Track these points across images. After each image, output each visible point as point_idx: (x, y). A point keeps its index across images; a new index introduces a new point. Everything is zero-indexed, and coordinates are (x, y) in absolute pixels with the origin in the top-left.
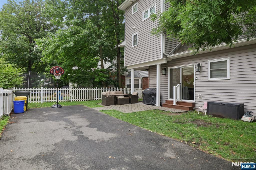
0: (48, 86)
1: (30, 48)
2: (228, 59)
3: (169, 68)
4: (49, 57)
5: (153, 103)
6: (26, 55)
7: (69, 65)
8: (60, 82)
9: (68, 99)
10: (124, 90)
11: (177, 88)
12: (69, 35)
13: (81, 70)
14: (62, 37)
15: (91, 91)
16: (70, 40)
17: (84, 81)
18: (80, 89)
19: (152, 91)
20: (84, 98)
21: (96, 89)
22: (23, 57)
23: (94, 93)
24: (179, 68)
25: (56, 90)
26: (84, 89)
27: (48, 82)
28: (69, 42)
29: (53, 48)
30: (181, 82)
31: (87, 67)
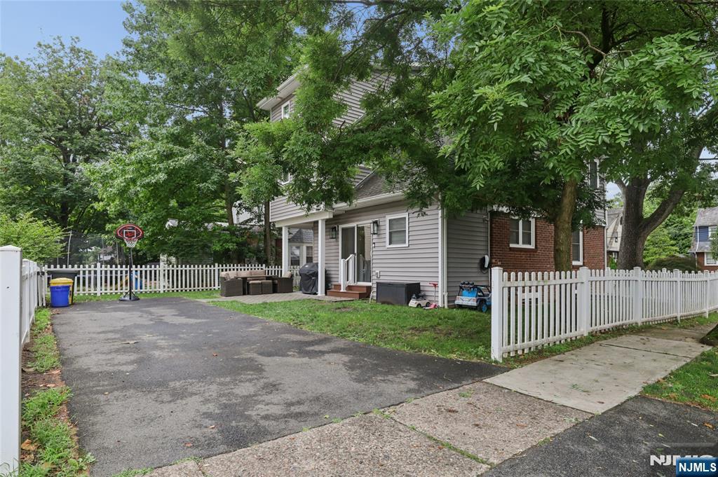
0: (111, 263)
1: (65, 175)
2: (405, 215)
3: (341, 227)
4: (113, 201)
5: (314, 291)
6: (55, 190)
7: (156, 218)
8: (140, 254)
9: (155, 288)
10: (280, 269)
11: (348, 261)
12: (155, 158)
13: (185, 227)
14: (142, 163)
15: (204, 271)
16: (157, 169)
17: (191, 250)
18: (179, 268)
19: (312, 269)
20: (190, 287)
21: (216, 268)
22: (48, 196)
23: (210, 277)
24: (354, 228)
25: (128, 269)
26: (190, 267)
27: (110, 254)
28: (157, 173)
29: (122, 184)
30: (356, 252)
31: (197, 222)
